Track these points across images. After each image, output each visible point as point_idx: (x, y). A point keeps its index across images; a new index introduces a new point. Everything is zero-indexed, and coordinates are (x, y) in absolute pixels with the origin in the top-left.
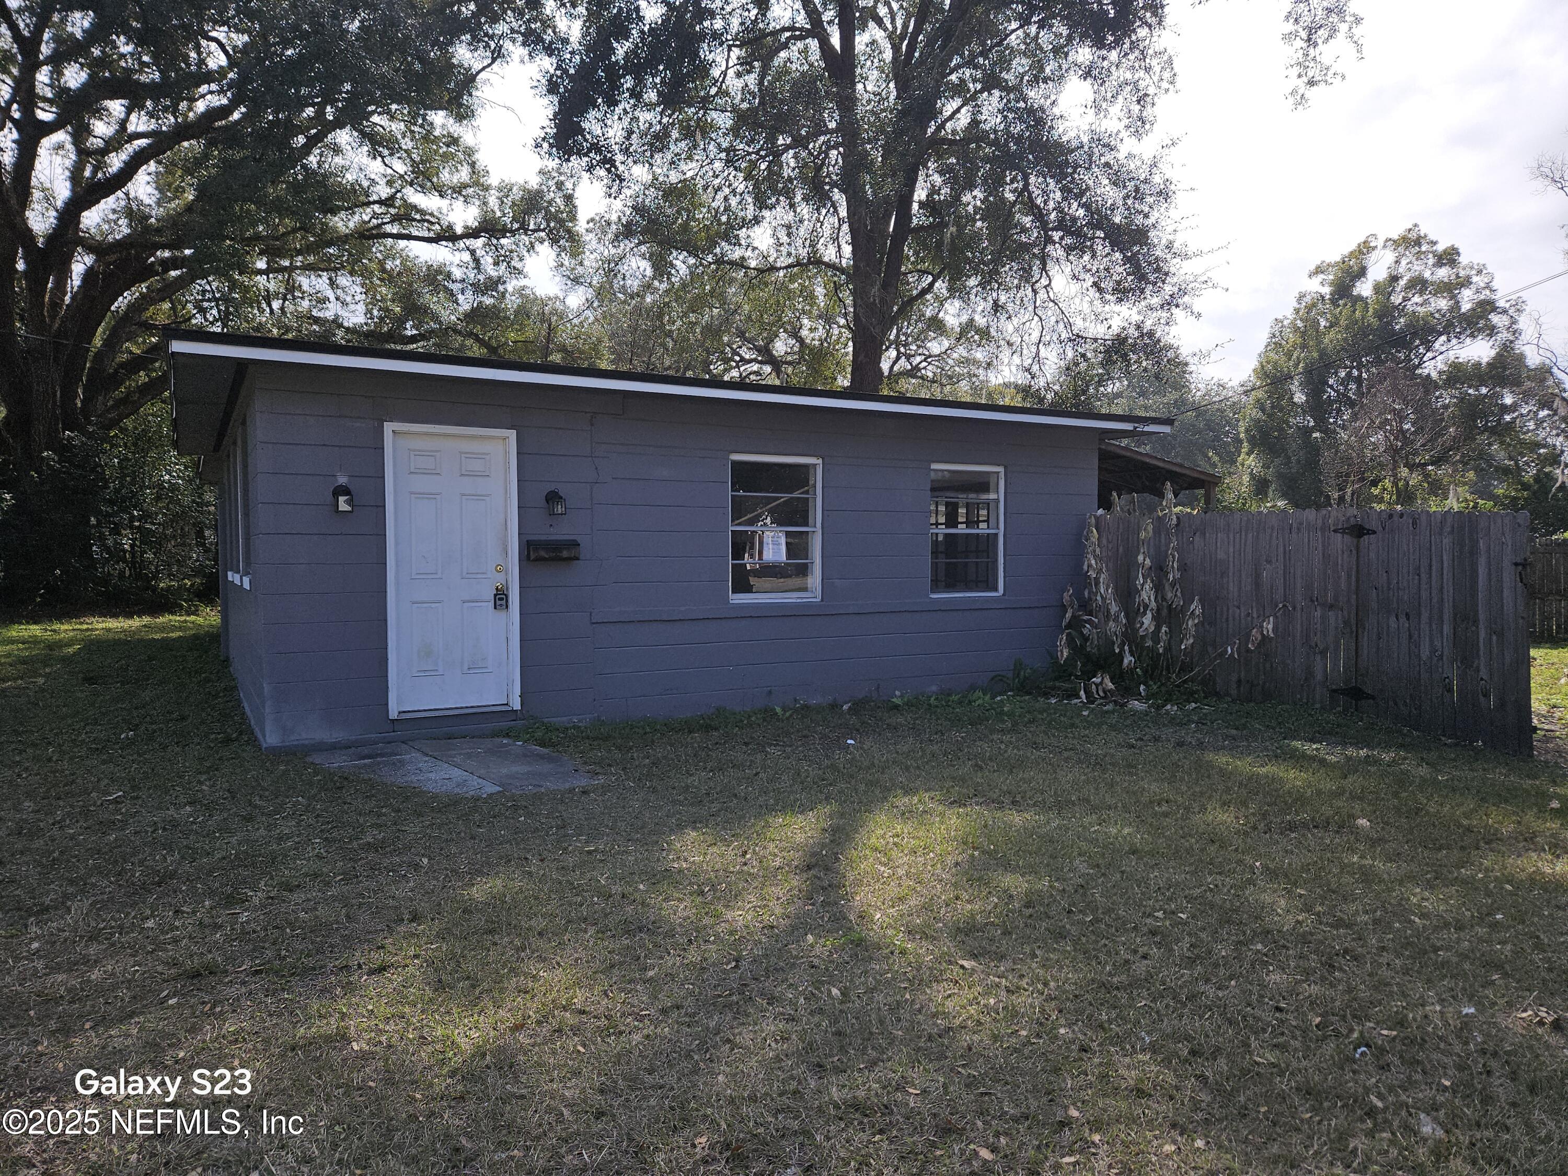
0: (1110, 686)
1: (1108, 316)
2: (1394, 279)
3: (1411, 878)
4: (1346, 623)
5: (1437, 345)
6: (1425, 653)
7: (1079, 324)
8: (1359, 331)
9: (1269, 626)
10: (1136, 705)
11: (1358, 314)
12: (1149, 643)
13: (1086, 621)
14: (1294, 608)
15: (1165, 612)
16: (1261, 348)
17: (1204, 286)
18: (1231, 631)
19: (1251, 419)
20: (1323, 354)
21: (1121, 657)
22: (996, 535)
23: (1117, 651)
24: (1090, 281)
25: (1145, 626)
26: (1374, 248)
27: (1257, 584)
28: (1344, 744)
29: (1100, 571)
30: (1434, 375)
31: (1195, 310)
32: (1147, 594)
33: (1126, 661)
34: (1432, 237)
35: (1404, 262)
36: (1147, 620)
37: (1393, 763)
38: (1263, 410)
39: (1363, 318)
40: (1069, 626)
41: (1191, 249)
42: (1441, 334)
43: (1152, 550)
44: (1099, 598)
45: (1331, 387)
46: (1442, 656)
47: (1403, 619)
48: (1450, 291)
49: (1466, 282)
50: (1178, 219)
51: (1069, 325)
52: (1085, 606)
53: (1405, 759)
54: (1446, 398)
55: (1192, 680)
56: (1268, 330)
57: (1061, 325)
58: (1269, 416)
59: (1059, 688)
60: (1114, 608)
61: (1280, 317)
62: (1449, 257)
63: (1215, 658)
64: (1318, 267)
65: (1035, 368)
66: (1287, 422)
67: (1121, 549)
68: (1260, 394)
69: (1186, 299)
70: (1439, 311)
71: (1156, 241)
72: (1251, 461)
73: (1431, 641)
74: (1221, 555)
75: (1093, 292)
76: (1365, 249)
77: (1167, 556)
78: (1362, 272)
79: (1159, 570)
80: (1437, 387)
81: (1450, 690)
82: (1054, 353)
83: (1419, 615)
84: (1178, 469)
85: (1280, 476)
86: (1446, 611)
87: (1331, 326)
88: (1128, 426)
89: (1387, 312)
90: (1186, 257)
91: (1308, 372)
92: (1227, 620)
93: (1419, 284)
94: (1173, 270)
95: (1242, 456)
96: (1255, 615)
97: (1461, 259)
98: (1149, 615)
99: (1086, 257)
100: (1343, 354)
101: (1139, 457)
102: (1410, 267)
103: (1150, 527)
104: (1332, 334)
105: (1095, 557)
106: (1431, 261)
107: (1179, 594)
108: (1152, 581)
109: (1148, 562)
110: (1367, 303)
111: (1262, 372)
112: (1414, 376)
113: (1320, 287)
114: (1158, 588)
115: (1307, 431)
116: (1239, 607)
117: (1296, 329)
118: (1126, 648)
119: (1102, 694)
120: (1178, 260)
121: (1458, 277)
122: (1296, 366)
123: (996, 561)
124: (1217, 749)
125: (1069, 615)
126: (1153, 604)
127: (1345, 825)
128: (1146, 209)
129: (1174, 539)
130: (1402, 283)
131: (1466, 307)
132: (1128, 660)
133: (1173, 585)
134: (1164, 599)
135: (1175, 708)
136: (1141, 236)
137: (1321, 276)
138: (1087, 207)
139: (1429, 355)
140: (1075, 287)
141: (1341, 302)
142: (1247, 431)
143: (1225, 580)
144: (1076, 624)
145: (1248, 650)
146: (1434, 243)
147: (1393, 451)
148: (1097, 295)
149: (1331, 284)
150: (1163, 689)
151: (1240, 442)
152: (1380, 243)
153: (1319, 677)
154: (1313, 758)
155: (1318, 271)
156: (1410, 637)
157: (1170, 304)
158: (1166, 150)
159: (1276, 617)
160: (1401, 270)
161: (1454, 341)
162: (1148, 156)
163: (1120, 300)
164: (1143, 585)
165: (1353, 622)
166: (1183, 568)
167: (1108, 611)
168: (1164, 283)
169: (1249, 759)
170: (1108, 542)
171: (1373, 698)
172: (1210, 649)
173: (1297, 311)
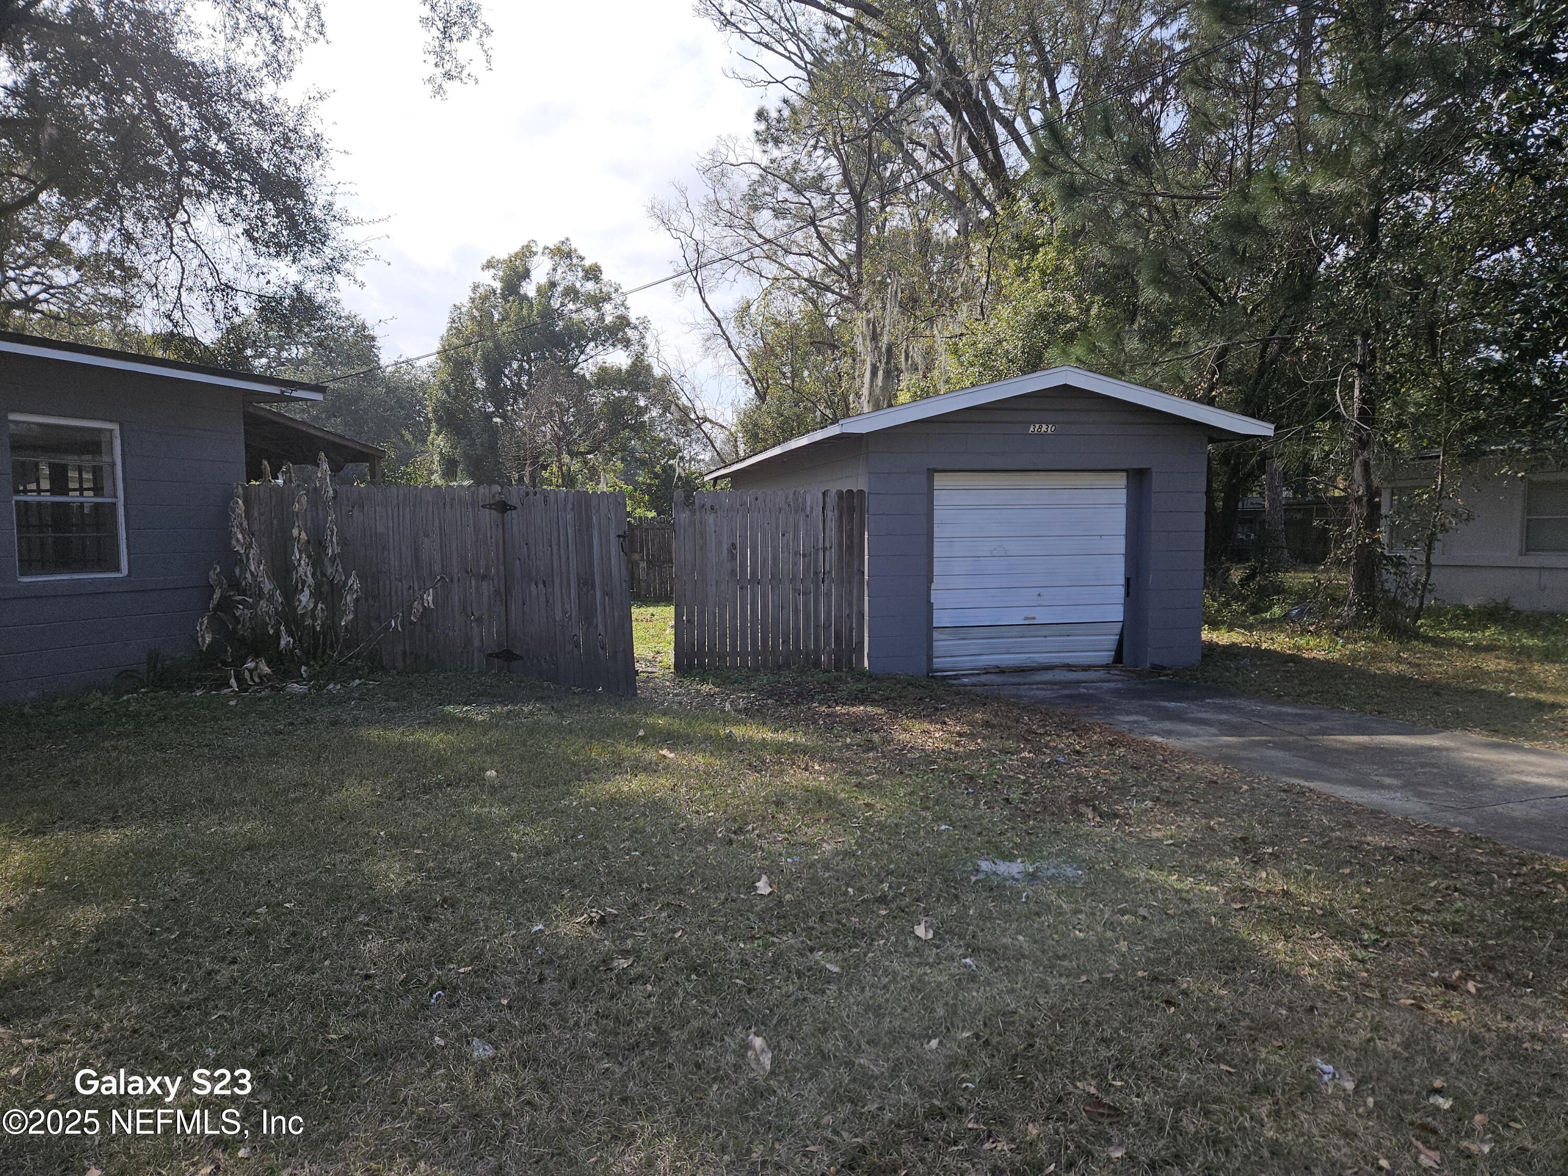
0: (266, 670)
1: (265, 270)
2: (553, 285)
3: (518, 817)
4: (497, 592)
5: (588, 350)
6: (559, 615)
7: (228, 273)
8: (525, 328)
9: (429, 598)
10: (296, 687)
11: (525, 312)
12: (309, 622)
13: (239, 602)
14: (452, 580)
15: (325, 588)
16: (443, 331)
17: (366, 256)
18: (394, 605)
19: (438, 400)
20: (497, 346)
21: (278, 636)
22: (114, 504)
23: (271, 632)
24: (239, 227)
25: (303, 604)
26: (535, 254)
27: (417, 558)
28: (492, 704)
29: (250, 546)
30: (588, 376)
31: (359, 279)
32: (304, 569)
33: (283, 643)
34: (581, 252)
35: (560, 271)
36: (305, 597)
37: (531, 713)
38: (448, 393)
39: (529, 316)
40: (218, 607)
41: (353, 214)
42: (590, 340)
43: (309, 525)
44: (248, 575)
45: (506, 376)
46: (570, 617)
47: (541, 586)
48: (597, 304)
49: (608, 298)
50: (335, 183)
51: (215, 272)
52: (235, 584)
53: (540, 710)
54: (597, 399)
55: (357, 656)
56: (448, 315)
57: (206, 271)
58: (454, 398)
59: (206, 679)
60: (267, 586)
61: (458, 304)
62: (593, 273)
63: (380, 632)
64: (489, 262)
65: (177, 315)
66: (471, 407)
67: (275, 522)
68: (445, 377)
69: (347, 266)
70: (588, 319)
71: (313, 199)
72: (440, 441)
73: (563, 605)
74: (380, 529)
75: (243, 240)
76: (527, 252)
77: (325, 531)
78: (526, 274)
79: (317, 544)
80: (590, 387)
81: (577, 646)
82: (199, 302)
83: (553, 582)
84: (337, 440)
85: (466, 456)
86: (572, 576)
87: (503, 320)
88: (275, 390)
89: (548, 314)
90: (347, 222)
91: (486, 359)
92: (390, 594)
93: (571, 293)
94: (332, 233)
95: (432, 435)
96: (416, 588)
97: (603, 277)
98: (307, 592)
99: (233, 200)
100: (514, 347)
101: (294, 425)
102: (566, 278)
103: (304, 499)
104: (504, 328)
105: (243, 531)
106: (581, 274)
107: (340, 569)
108: (309, 556)
109: (304, 536)
110: (532, 304)
111: (444, 353)
112: (572, 375)
113: (491, 281)
114: (317, 563)
115: (489, 416)
116: (401, 581)
117: (473, 318)
118: (282, 628)
119: (257, 680)
120: (338, 224)
121: (601, 292)
122: (475, 352)
123: (115, 536)
124: (371, 723)
125: (217, 596)
126: (310, 580)
127: (475, 778)
128: (298, 162)
129: (332, 512)
130: (560, 289)
131: (609, 319)
132: (285, 640)
133: (333, 560)
134: (323, 574)
135: (339, 686)
136: (295, 189)
137: (492, 271)
138: (230, 144)
139: (583, 357)
140: (219, 231)
141: (511, 298)
142: (434, 411)
143: (386, 553)
144: (226, 605)
145: (412, 623)
146: (582, 259)
147: (557, 439)
148: (250, 244)
149: (502, 280)
150: (326, 669)
151: (428, 421)
152: (539, 249)
153: (476, 643)
154: (461, 721)
155: (489, 265)
156: (547, 602)
157: (330, 268)
158: (313, 104)
159: (435, 588)
160: (557, 278)
161: (601, 348)
162: (294, 102)
163: (278, 254)
164: (299, 560)
165: (502, 590)
166: (343, 542)
167: (260, 589)
168: (323, 244)
169: (401, 730)
170: (260, 514)
171: (522, 658)
172: (374, 624)
173: (473, 300)
